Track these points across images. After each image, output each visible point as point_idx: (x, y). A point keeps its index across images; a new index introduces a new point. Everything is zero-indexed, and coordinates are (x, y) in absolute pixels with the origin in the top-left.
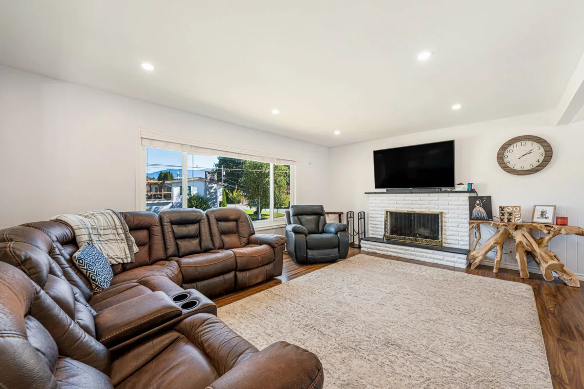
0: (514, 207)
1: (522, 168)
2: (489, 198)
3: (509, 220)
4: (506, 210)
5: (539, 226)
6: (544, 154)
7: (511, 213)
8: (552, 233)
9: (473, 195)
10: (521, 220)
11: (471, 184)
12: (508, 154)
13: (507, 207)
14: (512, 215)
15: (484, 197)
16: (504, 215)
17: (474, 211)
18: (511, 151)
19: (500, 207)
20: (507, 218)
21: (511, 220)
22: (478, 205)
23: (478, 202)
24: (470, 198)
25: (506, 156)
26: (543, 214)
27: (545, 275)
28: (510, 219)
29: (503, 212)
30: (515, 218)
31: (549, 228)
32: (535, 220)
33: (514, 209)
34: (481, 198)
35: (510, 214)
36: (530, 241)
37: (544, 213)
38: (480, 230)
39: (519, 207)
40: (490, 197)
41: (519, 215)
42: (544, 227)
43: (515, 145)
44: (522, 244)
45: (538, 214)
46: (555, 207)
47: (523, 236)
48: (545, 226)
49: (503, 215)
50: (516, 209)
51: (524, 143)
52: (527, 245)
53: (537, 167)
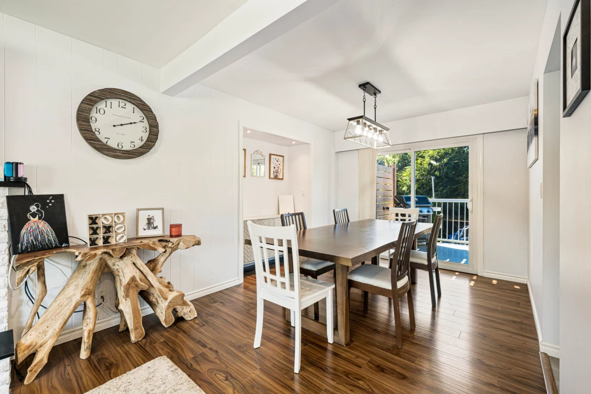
0: (115, 214)
1: (120, 147)
2: (59, 199)
3: (106, 240)
4: (101, 222)
5: (151, 242)
6: (148, 130)
7: (110, 227)
8: (169, 250)
9: (19, 192)
10: (125, 238)
11: (17, 164)
12: (98, 116)
13: (103, 215)
14: (111, 229)
15: (48, 196)
16: (98, 231)
17: (23, 231)
18: (102, 112)
19: (91, 218)
20: (104, 237)
21: (109, 241)
22: (34, 215)
23: (33, 209)
24: (10, 199)
25: (94, 119)
26: (150, 222)
27: (165, 320)
28: (108, 237)
29: (95, 226)
30: (117, 234)
31: (164, 244)
32: (142, 233)
33: (116, 219)
34: (42, 200)
35: (108, 229)
36: (144, 272)
37: (152, 221)
38: (44, 275)
39: (123, 214)
40: (62, 196)
41: (123, 229)
42: (158, 243)
43: (109, 101)
44: (136, 281)
45: (143, 223)
46: (162, 209)
47: (134, 266)
48: (160, 241)
49: (94, 231)
50: (118, 217)
51: (122, 103)
52: (141, 280)
53: (140, 147)
